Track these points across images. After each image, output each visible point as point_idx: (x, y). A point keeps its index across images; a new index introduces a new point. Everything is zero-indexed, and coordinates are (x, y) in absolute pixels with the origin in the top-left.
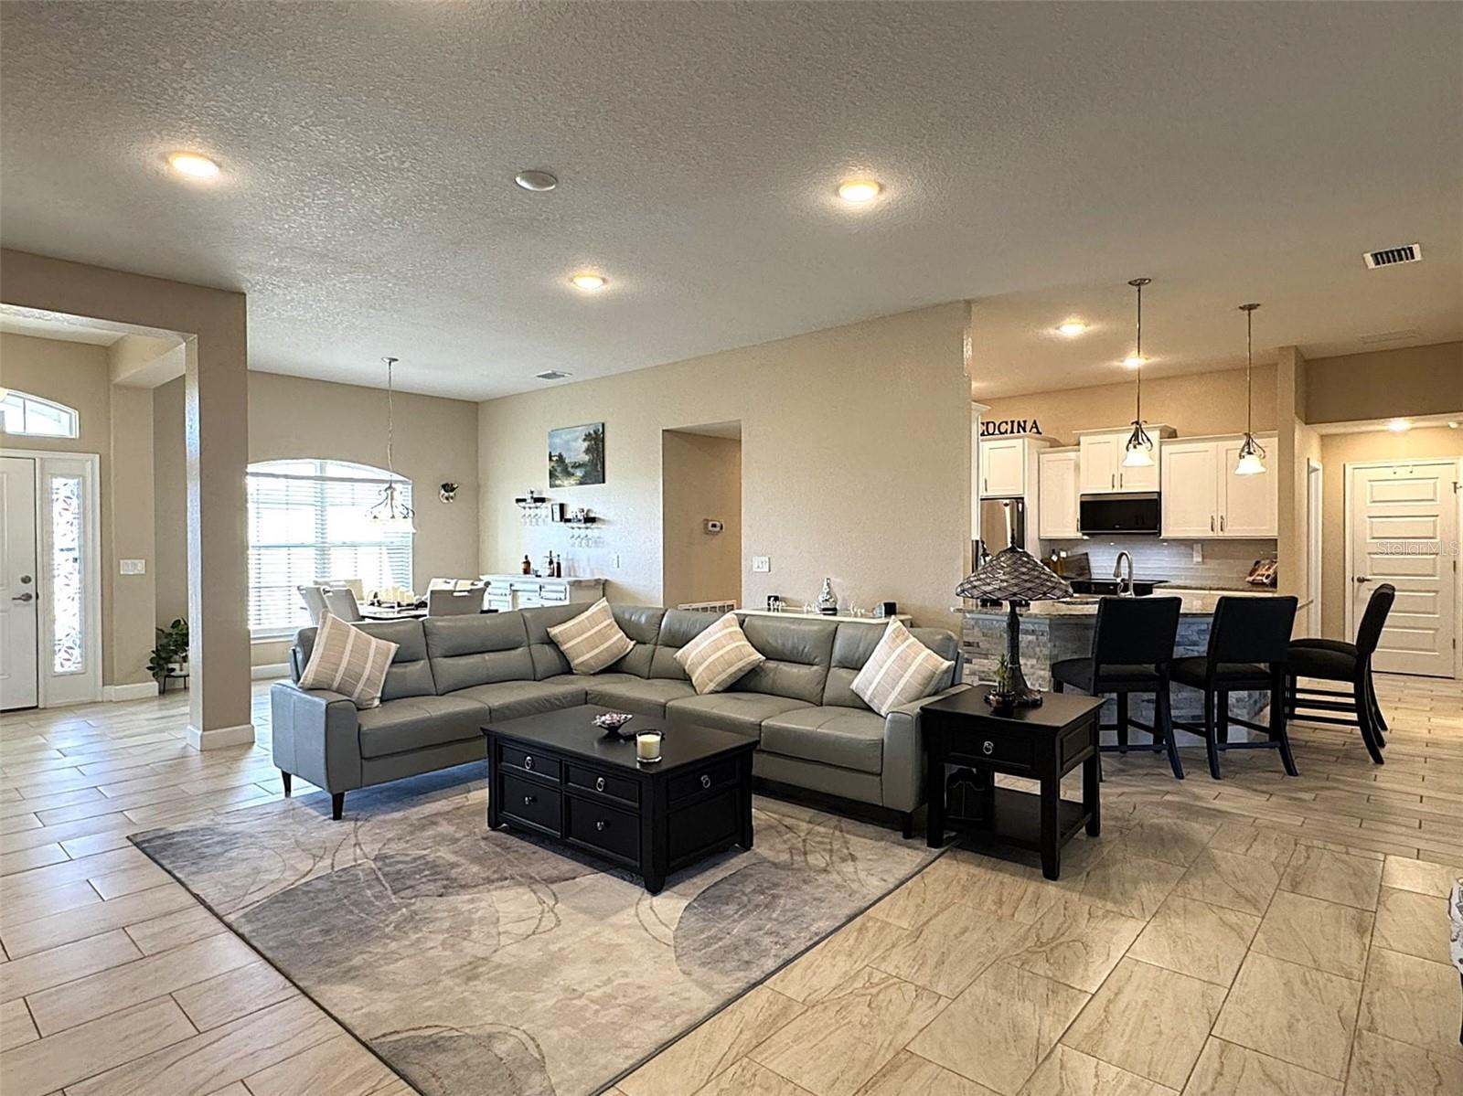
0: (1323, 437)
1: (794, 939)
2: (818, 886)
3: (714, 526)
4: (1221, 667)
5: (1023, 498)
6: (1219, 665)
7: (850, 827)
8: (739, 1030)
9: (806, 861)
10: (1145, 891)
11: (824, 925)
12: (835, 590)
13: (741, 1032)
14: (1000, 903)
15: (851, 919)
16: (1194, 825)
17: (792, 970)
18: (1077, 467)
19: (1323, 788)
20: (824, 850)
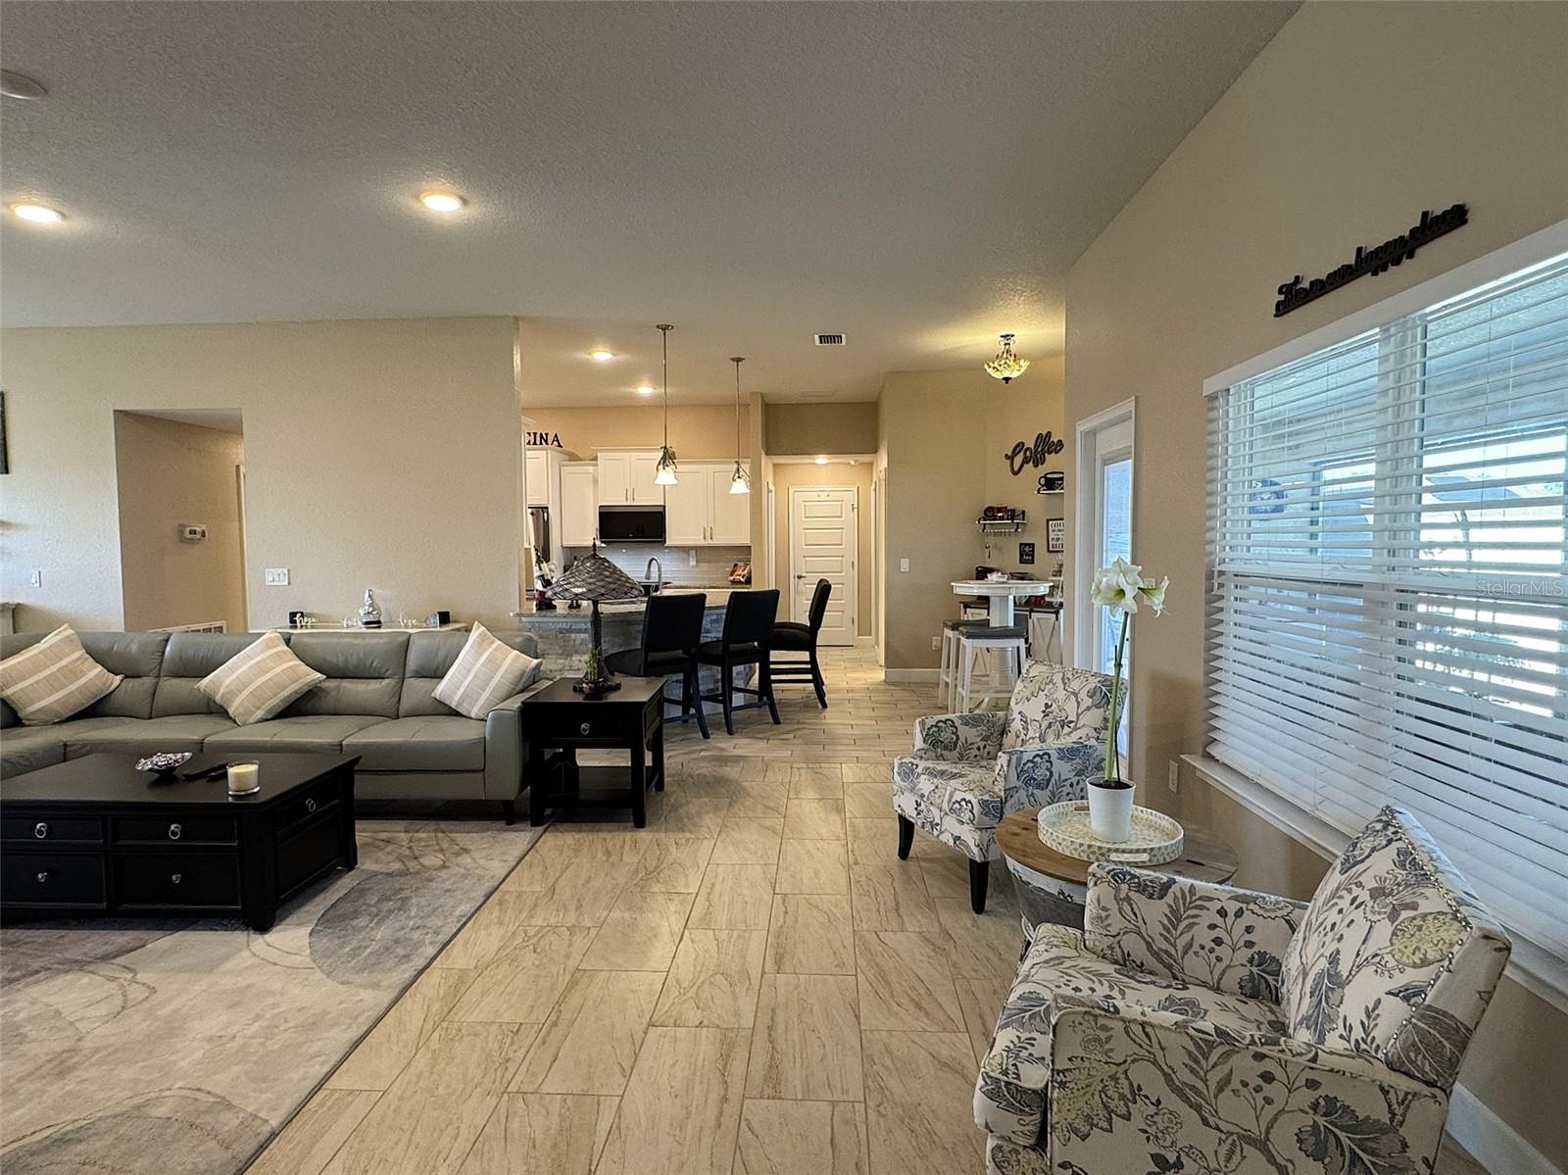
0: (775, 465)
1: (442, 926)
2: (444, 881)
3: (193, 532)
4: (733, 647)
5: (547, 508)
6: (731, 646)
7: (452, 827)
8: (425, 1007)
9: (420, 864)
10: (709, 821)
11: (466, 908)
12: (379, 602)
13: (428, 1007)
14: (608, 854)
15: (488, 897)
16: (726, 768)
17: (452, 949)
18: (595, 481)
19: (798, 729)
20: (436, 851)
